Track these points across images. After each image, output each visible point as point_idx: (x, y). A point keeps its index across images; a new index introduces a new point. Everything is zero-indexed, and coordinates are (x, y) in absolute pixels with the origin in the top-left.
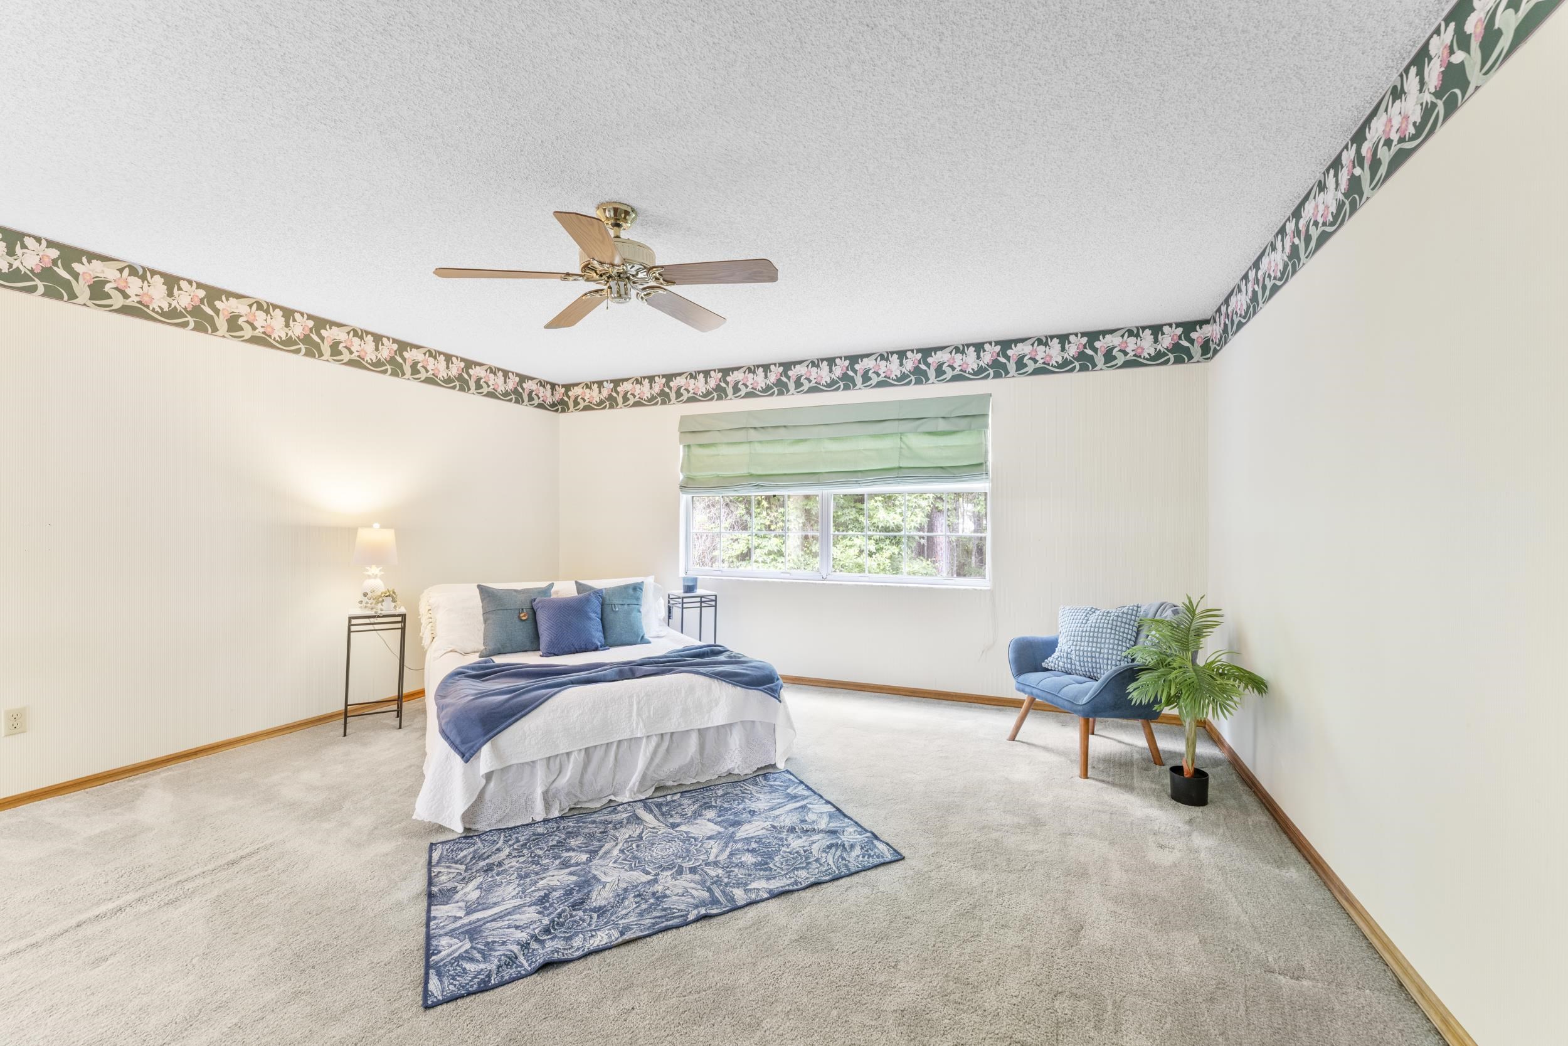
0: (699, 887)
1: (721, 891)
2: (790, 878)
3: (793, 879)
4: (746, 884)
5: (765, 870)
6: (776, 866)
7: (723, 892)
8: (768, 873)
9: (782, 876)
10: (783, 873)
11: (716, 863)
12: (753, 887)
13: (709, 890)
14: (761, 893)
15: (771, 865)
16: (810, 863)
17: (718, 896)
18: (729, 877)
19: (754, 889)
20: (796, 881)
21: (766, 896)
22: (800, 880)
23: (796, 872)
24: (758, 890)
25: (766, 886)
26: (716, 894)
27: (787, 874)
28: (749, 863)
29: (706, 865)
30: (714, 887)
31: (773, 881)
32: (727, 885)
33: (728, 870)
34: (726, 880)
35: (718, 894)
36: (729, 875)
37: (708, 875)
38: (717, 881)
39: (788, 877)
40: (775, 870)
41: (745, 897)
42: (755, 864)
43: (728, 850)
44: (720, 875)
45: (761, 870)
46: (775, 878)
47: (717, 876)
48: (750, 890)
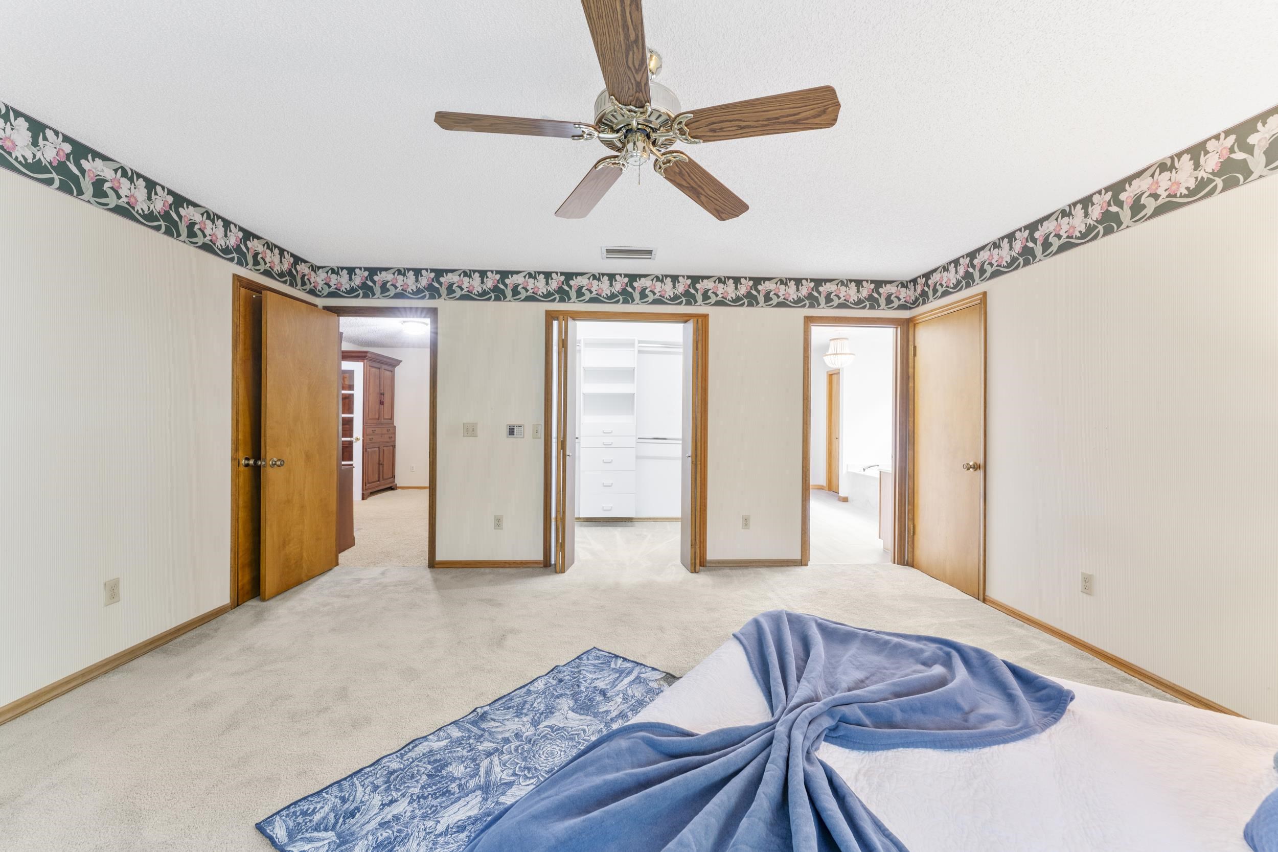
0: (493, 730)
1: (472, 732)
2: (408, 760)
3: (405, 759)
4: (451, 742)
5: (436, 761)
6: (425, 767)
7: (469, 731)
8: (432, 759)
9: (417, 759)
10: (416, 763)
11: (489, 754)
12: (444, 741)
13: (484, 730)
14: (436, 738)
15: (430, 767)
16: (386, 783)
17: (473, 728)
18: (470, 745)
19: (443, 740)
20: (402, 759)
21: (430, 737)
22: (398, 760)
23: (402, 766)
24: (438, 740)
25: (432, 744)
26: (476, 729)
27: (411, 763)
28: (454, 764)
29: (497, 750)
30: (480, 732)
31: (425, 751)
32: (469, 737)
33: (474, 751)
34: (471, 741)
35: (474, 729)
36: (470, 747)
37: (491, 741)
38: (479, 738)
39: (411, 760)
40: (424, 763)
41: (449, 732)
42: (447, 765)
43: (482, 772)
44: (479, 744)
45: (440, 760)
46: (424, 755)
47: (481, 742)
48: (446, 739)
